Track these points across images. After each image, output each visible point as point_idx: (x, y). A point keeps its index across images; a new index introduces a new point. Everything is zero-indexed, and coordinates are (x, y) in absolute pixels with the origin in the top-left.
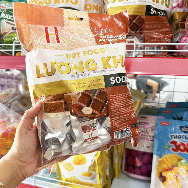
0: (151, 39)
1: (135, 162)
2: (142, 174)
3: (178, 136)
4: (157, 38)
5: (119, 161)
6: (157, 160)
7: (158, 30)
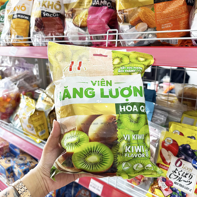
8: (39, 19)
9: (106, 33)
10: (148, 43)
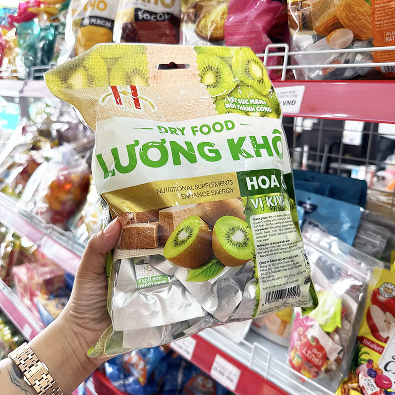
8: (129, 26)
9: (264, 52)
10: (354, 75)
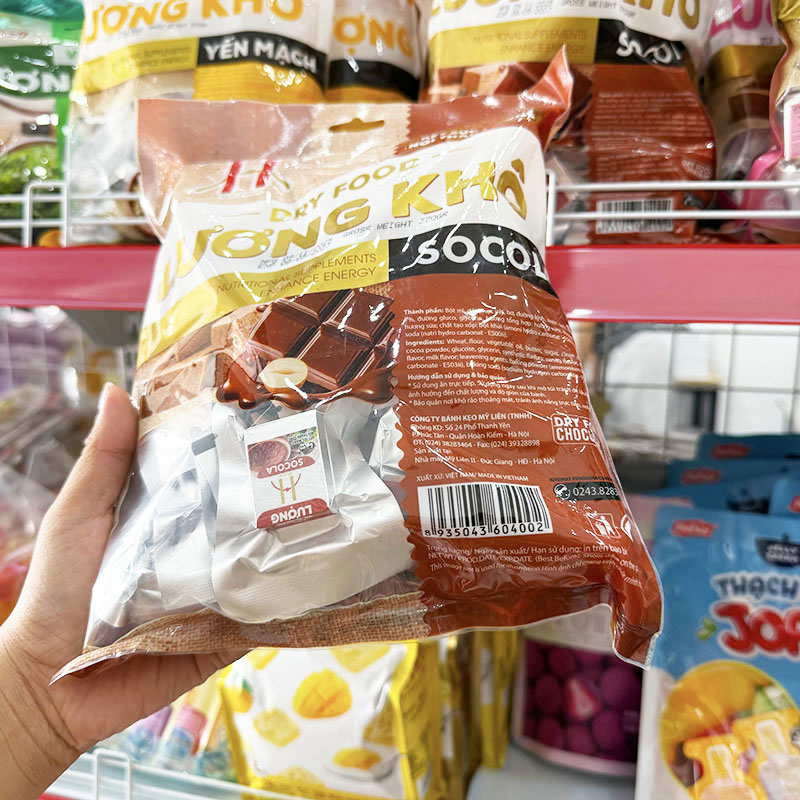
0: (622, 168)
1: (566, 698)
2: (597, 752)
3: (752, 582)
4: (648, 162)
5: (496, 698)
6: (664, 689)
7: (653, 125)
